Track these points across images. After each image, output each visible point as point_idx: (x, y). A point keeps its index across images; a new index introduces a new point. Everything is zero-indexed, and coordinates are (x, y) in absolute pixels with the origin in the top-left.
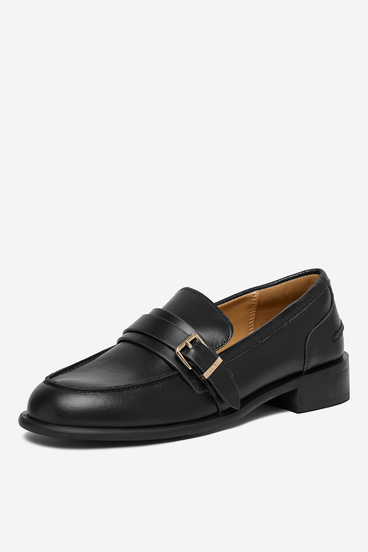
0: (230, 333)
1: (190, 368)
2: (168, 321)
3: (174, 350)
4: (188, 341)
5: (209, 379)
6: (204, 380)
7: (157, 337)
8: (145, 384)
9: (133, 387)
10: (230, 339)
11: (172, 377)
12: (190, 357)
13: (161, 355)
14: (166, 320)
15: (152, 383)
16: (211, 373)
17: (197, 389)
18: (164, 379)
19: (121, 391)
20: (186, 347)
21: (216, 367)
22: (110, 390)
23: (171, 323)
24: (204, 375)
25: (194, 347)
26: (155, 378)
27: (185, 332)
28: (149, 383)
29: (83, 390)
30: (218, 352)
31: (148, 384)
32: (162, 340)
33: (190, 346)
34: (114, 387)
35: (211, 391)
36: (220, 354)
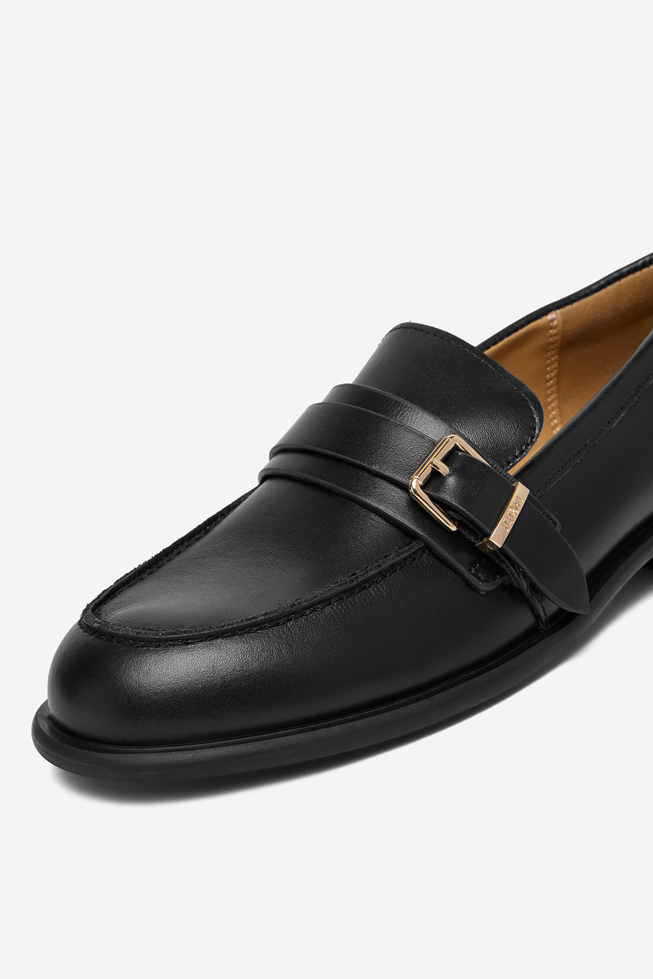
0: (535, 419)
1: (453, 528)
2: (377, 414)
3: (405, 488)
4: (437, 460)
5: (507, 549)
6: (494, 552)
7: (354, 458)
8: (344, 592)
9: (312, 607)
10: (538, 435)
11: (410, 558)
12: (448, 496)
13: (372, 503)
14: (370, 411)
15: (362, 586)
16: (508, 531)
17: (479, 578)
18: (392, 569)
19: (283, 624)
20: (435, 473)
21: (518, 512)
22: (251, 626)
23: (383, 416)
24: (492, 539)
25: (453, 472)
26: (367, 571)
27: (422, 436)
28: (353, 588)
29: (177, 639)
30: (513, 472)
31: (351, 591)
32: (368, 464)
33: (444, 469)
34: (262, 618)
35: (515, 578)
36: (520, 476)
